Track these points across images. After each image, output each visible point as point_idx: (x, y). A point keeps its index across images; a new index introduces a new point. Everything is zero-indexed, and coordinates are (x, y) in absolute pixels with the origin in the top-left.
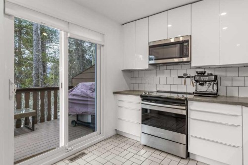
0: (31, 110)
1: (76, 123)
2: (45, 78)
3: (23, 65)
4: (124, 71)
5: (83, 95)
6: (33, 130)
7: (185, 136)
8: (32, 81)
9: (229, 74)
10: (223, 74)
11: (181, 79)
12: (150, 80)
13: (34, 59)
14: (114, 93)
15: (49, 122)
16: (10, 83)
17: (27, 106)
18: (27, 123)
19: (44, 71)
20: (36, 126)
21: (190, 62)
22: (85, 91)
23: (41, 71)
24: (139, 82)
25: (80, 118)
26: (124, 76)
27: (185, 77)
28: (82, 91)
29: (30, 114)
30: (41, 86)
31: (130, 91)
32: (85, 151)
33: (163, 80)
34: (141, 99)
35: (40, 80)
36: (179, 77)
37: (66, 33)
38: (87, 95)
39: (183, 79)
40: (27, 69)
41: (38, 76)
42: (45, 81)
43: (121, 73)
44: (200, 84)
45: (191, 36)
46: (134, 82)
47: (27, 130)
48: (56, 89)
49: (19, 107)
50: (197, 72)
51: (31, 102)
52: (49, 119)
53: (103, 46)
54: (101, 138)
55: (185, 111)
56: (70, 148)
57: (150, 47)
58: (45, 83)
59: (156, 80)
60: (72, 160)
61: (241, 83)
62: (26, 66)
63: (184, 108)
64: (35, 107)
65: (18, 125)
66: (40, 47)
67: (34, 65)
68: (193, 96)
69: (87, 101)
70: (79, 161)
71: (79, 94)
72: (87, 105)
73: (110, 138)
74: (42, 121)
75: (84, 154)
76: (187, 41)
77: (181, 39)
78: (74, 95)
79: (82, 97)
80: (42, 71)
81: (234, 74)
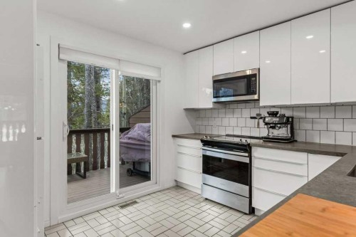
0: (83, 155)
1: (132, 172)
2: (99, 116)
3: (73, 101)
4: (187, 110)
5: (139, 138)
6: (84, 177)
7: (247, 187)
8: (83, 120)
9: (310, 115)
10: (302, 114)
11: (253, 120)
12: (218, 122)
13: (86, 93)
14: (174, 136)
15: (102, 170)
16: (64, 125)
17: (78, 150)
18: (78, 170)
19: (98, 107)
20: (87, 174)
21: (258, 100)
22: (142, 134)
23: (94, 108)
24: (205, 123)
25: (136, 166)
26: (187, 116)
27: (258, 117)
28: (139, 134)
29: (82, 159)
30: (94, 127)
31: (195, 134)
32: (137, 200)
33: (233, 121)
34: (201, 144)
35: (93, 120)
36: (252, 118)
37: (117, 71)
38: (144, 138)
39: (257, 120)
40: (78, 106)
41: (90, 114)
42: (99, 120)
43: (184, 113)
44: (271, 127)
45: (259, 69)
46: (200, 123)
47: (78, 177)
48: (108, 131)
49: (69, 151)
50: (268, 113)
51: (83, 147)
52: (102, 167)
53: (159, 81)
54: (156, 188)
55: (248, 159)
56: (121, 196)
57: (215, 82)
58: (99, 123)
59: (226, 121)
60: (122, 207)
61: (323, 127)
62: (77, 102)
63: (247, 155)
64: (87, 151)
65: (69, 172)
66: (93, 77)
67: (86, 101)
68: (262, 141)
69: (144, 145)
70: (130, 208)
71: (135, 137)
72: (144, 150)
73: (168, 189)
74: (95, 168)
75: (135, 202)
76: (254, 75)
77: (248, 73)
78: (129, 138)
79: (139, 140)
80: (96, 109)
81: (315, 115)
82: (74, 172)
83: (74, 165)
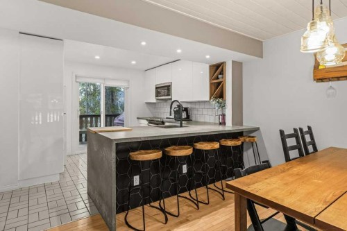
4: (146, 103)
14: (138, 118)
21: (172, 99)
26: (147, 107)
45: (172, 83)
48: (100, 116)
53: (128, 88)
57: (157, 88)
65: (81, 140)
76: (170, 86)
82: (83, 140)
83: (84, 135)
